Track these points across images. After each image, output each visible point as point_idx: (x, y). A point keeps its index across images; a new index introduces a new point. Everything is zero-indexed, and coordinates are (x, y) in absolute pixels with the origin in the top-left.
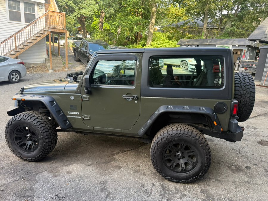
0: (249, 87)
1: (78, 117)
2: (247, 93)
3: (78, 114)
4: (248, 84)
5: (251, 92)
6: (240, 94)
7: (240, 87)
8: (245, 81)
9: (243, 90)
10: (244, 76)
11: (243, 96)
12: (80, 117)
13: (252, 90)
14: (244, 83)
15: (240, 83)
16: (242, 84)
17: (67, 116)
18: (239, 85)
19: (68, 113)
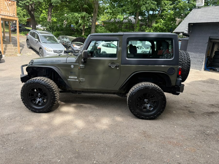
0: (187, 59)
1: (76, 80)
2: (186, 63)
3: (76, 78)
4: (186, 57)
5: (188, 62)
6: (181, 64)
7: (181, 59)
8: (185, 55)
9: (183, 61)
10: (184, 53)
11: (183, 65)
12: (78, 80)
13: (188, 61)
14: (184, 56)
15: (181, 56)
16: (183, 58)
17: (68, 80)
18: (181, 58)
19: (69, 77)
